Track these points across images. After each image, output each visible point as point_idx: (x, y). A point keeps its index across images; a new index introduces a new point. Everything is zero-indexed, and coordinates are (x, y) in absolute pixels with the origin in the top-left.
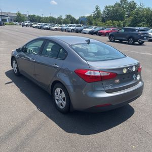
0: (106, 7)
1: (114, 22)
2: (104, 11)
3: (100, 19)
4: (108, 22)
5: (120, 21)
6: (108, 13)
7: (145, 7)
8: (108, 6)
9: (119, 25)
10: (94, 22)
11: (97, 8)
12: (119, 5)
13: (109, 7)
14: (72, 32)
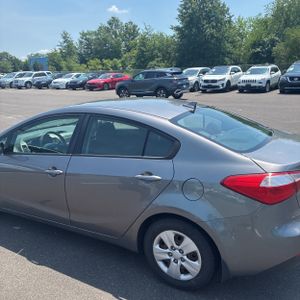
0: (84, 35)
1: (105, 61)
2: (81, 42)
3: (76, 57)
4: (92, 62)
5: (115, 59)
6: (89, 45)
7: (155, 32)
8: (86, 32)
9: (115, 68)
10: (63, 64)
11: (65, 37)
12: (108, 30)
13: (89, 34)
14: (27, 88)
